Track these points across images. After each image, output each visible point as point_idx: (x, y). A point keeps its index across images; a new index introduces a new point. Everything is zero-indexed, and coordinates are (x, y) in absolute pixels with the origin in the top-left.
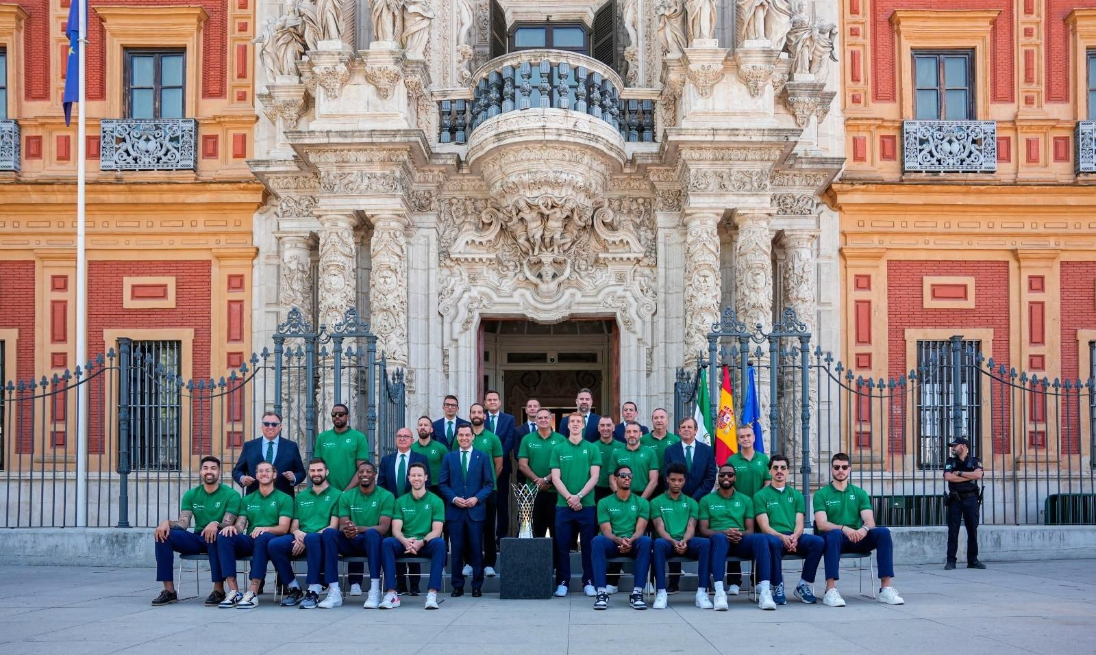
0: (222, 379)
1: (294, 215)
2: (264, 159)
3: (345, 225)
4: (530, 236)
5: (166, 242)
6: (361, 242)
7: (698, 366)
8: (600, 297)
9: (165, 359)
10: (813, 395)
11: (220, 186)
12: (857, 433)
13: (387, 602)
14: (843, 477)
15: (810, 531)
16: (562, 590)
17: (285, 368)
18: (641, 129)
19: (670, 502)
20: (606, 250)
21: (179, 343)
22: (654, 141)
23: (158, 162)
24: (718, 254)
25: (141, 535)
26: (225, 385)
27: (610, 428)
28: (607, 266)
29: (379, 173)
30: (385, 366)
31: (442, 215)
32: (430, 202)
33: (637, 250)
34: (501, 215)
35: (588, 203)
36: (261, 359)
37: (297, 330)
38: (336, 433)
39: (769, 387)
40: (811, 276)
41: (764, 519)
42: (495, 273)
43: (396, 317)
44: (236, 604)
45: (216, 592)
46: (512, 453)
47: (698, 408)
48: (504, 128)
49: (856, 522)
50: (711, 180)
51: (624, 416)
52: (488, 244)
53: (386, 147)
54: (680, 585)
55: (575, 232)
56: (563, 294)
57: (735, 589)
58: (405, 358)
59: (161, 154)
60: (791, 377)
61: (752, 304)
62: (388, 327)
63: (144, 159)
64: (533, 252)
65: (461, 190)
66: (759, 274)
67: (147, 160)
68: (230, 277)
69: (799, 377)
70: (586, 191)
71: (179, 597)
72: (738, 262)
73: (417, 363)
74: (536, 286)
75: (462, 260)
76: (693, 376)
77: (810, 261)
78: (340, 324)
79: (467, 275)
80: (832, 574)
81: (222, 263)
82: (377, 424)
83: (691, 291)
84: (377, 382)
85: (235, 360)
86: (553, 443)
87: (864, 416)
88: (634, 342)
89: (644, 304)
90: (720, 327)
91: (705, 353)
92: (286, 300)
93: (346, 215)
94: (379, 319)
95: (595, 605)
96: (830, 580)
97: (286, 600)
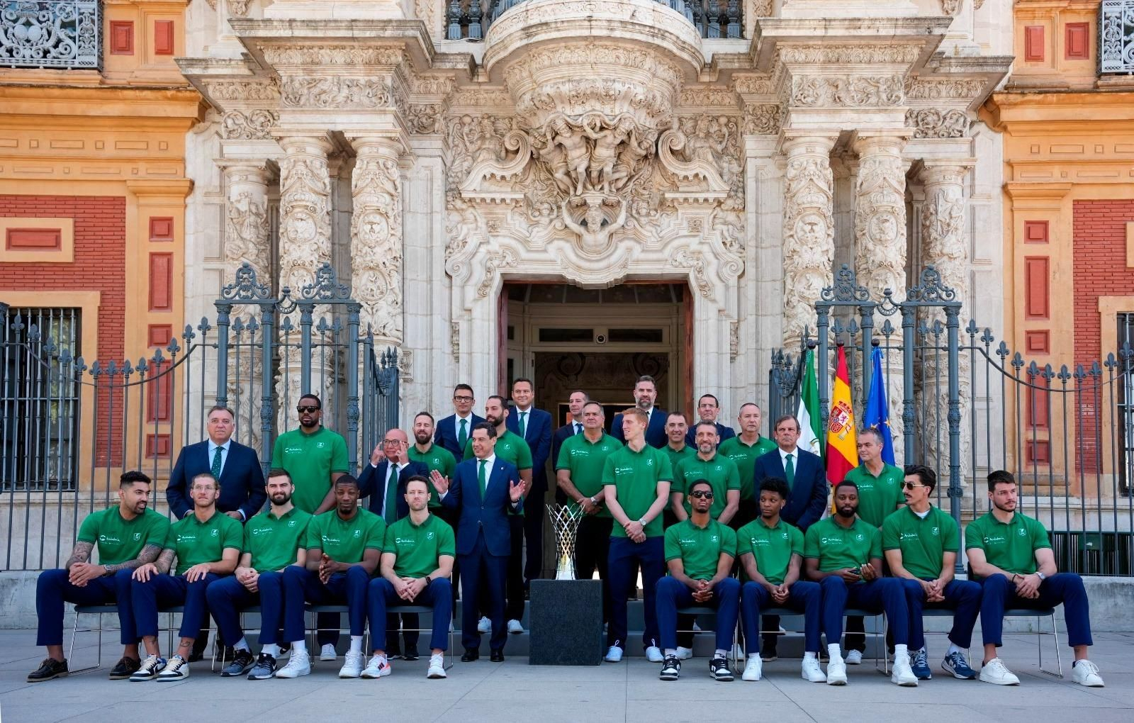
0: (142, 360)
1: (245, 136)
2: (200, 55)
3: (316, 152)
4: (571, 168)
5: (58, 170)
6: (339, 174)
7: (802, 346)
8: (667, 253)
9: (59, 334)
10: (965, 389)
11: (138, 93)
12: (1029, 442)
13: (372, 670)
15: (962, 577)
16: (615, 652)
17: (232, 346)
18: (724, 20)
19: (765, 531)
20: (674, 187)
21: (78, 311)
22: (742, 37)
23: (45, 56)
24: (830, 193)
25: (14, 582)
26: (145, 369)
27: (682, 429)
28: (677, 210)
29: (363, 80)
30: (372, 345)
31: (451, 139)
32: (434, 121)
33: (718, 187)
35: (651, 123)
36: (198, 334)
37: (249, 294)
38: (304, 435)
39: (902, 377)
40: (962, 222)
41: (895, 556)
42: (522, 219)
43: (388, 278)
44: (156, 675)
45: (126, 658)
47: (802, 404)
48: (534, 20)
50: (821, 91)
51: (701, 413)
52: (514, 180)
53: (373, 43)
54: (779, 648)
55: (633, 164)
56: (616, 248)
58: (400, 335)
59: (49, 45)
60: (932, 364)
61: (877, 262)
62: (376, 292)
63: (22, 52)
64: (575, 191)
65: (477, 105)
66: (887, 221)
67: (27, 53)
68: (153, 221)
69: (944, 363)
70: (648, 106)
71: (71, 667)
72: (859, 204)
73: (415, 340)
74: (579, 236)
75: (478, 201)
76: (795, 361)
77: (961, 203)
78: (310, 287)
79: (485, 220)
80: (993, 638)
81: (142, 201)
82: (360, 424)
83: (792, 244)
84: (361, 366)
85: (160, 335)
86: (605, 449)
87: (1039, 416)
88: (713, 314)
89: (727, 263)
90: (832, 294)
91: (812, 329)
92: (233, 253)
93: (317, 137)
94: (364, 281)
95: (662, 674)
96: (990, 647)
97: (229, 669)
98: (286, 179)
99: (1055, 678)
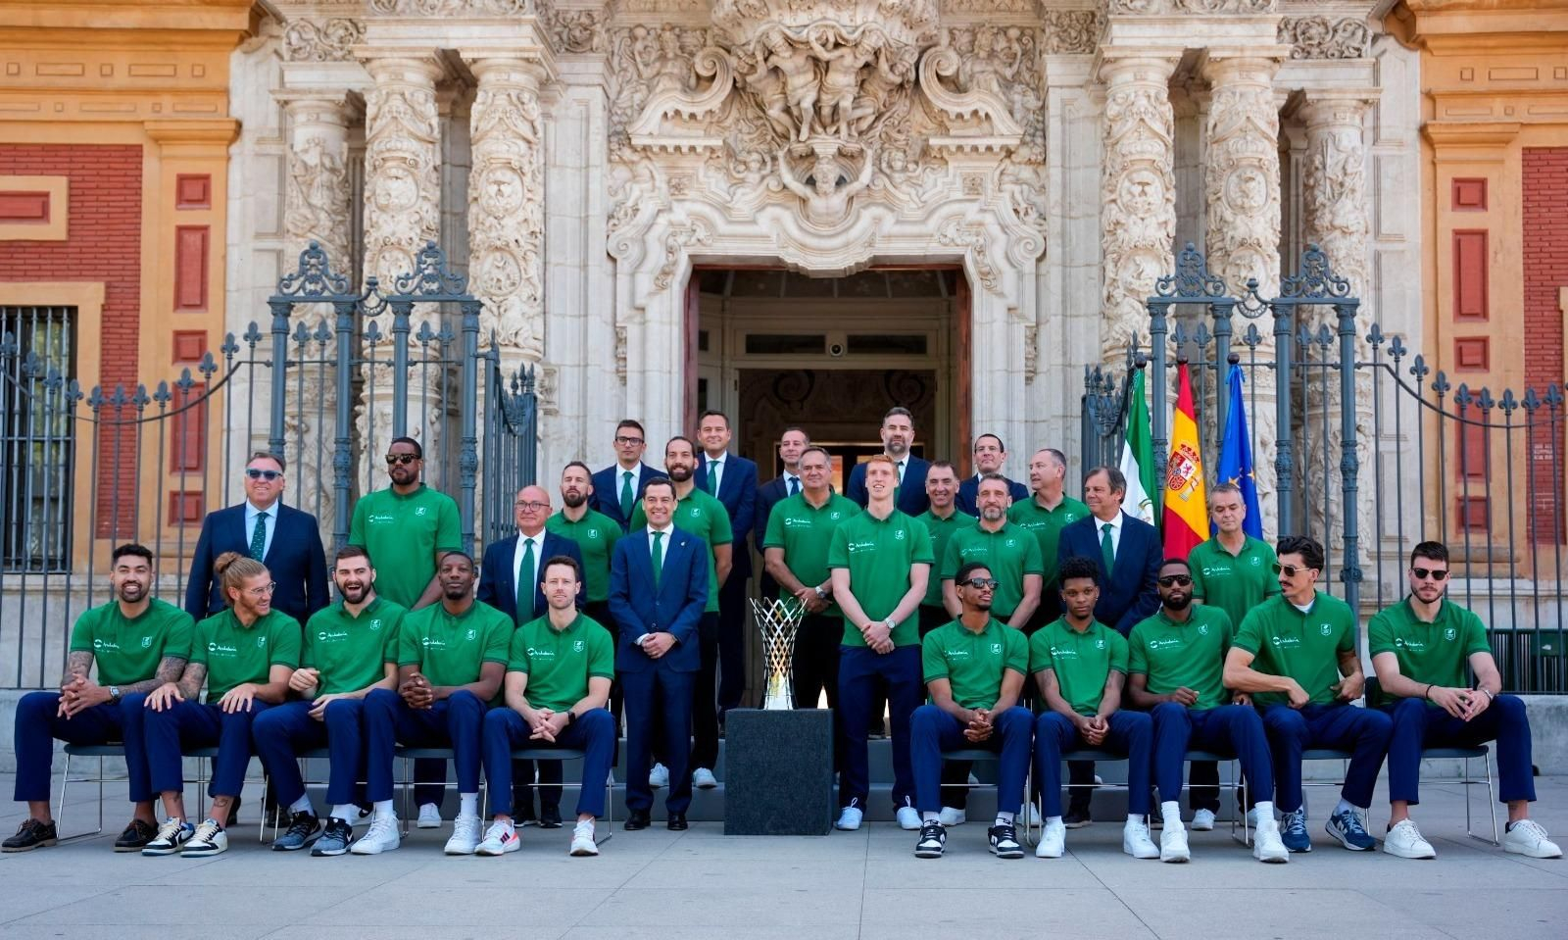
0: (162, 386)
1: (316, 57)
3: (418, 81)
4: (792, 102)
5: (47, 107)
6: (452, 112)
7: (1129, 363)
8: (932, 225)
9: (44, 341)
10: (1364, 421)
12: (1459, 500)
13: (491, 842)
14: (1433, 595)
16: (852, 816)
17: (293, 364)
19: (1071, 639)
20: (944, 130)
21: (73, 311)
24: (1170, 140)
26: (167, 397)
27: (949, 488)
28: (947, 163)
30: (497, 361)
31: (616, 59)
32: (592, 35)
33: (1007, 131)
34: (733, 61)
35: (908, 37)
36: (244, 346)
37: (319, 287)
38: (398, 496)
39: (1274, 406)
40: (1361, 179)
42: (720, 175)
43: (522, 263)
44: (179, 847)
45: (138, 822)
46: (750, 537)
47: (1127, 448)
51: (978, 463)
52: (708, 119)
54: (1091, 807)
55: (882, 95)
56: (858, 218)
57: (1205, 817)
61: (1238, 239)
62: (505, 283)
64: (798, 131)
65: (655, 10)
66: (1252, 179)
68: (182, 179)
69: (1334, 386)
70: (904, 12)
71: (61, 831)
72: (1211, 156)
73: (563, 353)
74: (804, 201)
76: (1118, 384)
77: (1360, 153)
78: (407, 277)
79: (665, 178)
80: (1405, 793)
81: (167, 151)
82: (479, 477)
83: (1114, 213)
84: (481, 392)
85: (189, 346)
86: (835, 515)
87: (1473, 463)
88: (1000, 314)
89: (1020, 239)
90: (1172, 286)
91: (1144, 337)
92: (297, 226)
93: (421, 59)
94: (487, 266)
95: (919, 848)
96: (1400, 805)
97: (284, 840)
98: (374, 119)
99: (1490, 848)
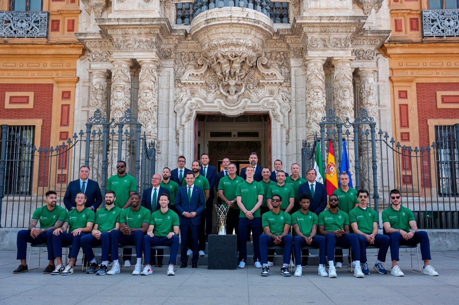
0: (57, 146)
1: (99, 61)
2: (84, 31)
3: (125, 66)
4: (223, 71)
5: (30, 74)
6: (134, 74)
7: (315, 140)
8: (260, 103)
9: (27, 137)
10: (378, 155)
11: (60, 46)
12: (403, 176)
13: (145, 271)
14: (398, 203)
16: (242, 264)
17: (92, 141)
18: (281, 17)
19: (302, 215)
20: (263, 78)
21: (34, 127)
22: (289, 23)
23: (27, 33)
24: (324, 81)
25: (7, 232)
26: (58, 150)
27: (268, 174)
28: (264, 87)
29: (144, 39)
30: (145, 140)
31: (177, 60)
32: (171, 54)
33: (280, 78)
34: (208, 61)
35: (254, 54)
36: (79, 136)
37: (99, 120)
38: (119, 177)
39: (353, 151)
40: (374, 91)
41: (355, 225)
42: (204, 90)
43: (152, 114)
44: (61, 272)
45: (50, 265)
47: (315, 163)
48: (210, 17)
49: (407, 228)
50: (319, 43)
51: (275, 167)
52: (201, 76)
53: (148, 26)
54: (308, 262)
55: (247, 69)
56: (241, 101)
57: (339, 265)
58: (156, 135)
59: (29, 29)
60: (365, 146)
61: (343, 106)
62: (147, 119)
63: (19, 32)
64: (225, 79)
65: (187, 48)
66: (346, 91)
67: (21, 32)
68: (63, 92)
69: (370, 145)
70: (253, 48)
72: (335, 85)
73: (162, 137)
74: (226, 97)
75: (187, 84)
76: (311, 145)
77: (374, 84)
78: (122, 118)
79: (189, 91)
80: (395, 257)
81: (60, 85)
83: (309, 100)
84: (141, 148)
85: (64, 136)
86: (237, 181)
87: (407, 167)
88: (279, 126)
89: (284, 107)
90: (326, 120)
91: (318, 133)
92: (93, 104)
93: (126, 61)
94: (143, 115)
95: (262, 274)
96: (394, 261)
97: (89, 271)
98: (114, 76)
99: (418, 273)
